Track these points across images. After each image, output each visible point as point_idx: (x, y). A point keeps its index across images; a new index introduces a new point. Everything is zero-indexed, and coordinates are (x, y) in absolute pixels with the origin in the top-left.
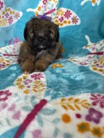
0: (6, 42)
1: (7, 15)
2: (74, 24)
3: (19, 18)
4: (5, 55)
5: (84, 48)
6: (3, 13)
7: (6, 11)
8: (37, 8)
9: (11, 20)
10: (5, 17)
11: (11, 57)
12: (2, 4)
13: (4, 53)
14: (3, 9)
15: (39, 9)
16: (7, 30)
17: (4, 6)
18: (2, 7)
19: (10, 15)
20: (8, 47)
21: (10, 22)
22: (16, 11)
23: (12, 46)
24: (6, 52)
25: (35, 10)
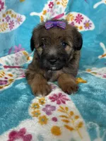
0: (5, 50)
1: (8, 19)
2: (87, 29)
3: (21, 23)
4: (5, 67)
5: (100, 57)
6: (4, 15)
7: (7, 13)
8: (42, 12)
9: (12, 24)
10: (5, 20)
11: (13, 70)
12: (3, 4)
13: (5, 64)
14: (4, 11)
15: (45, 13)
16: (7, 37)
17: (5, 6)
18: (2, 8)
19: (12, 19)
20: (9, 56)
21: (11, 27)
22: (18, 15)
23: (14, 55)
24: (7, 63)
25: (40, 14)
